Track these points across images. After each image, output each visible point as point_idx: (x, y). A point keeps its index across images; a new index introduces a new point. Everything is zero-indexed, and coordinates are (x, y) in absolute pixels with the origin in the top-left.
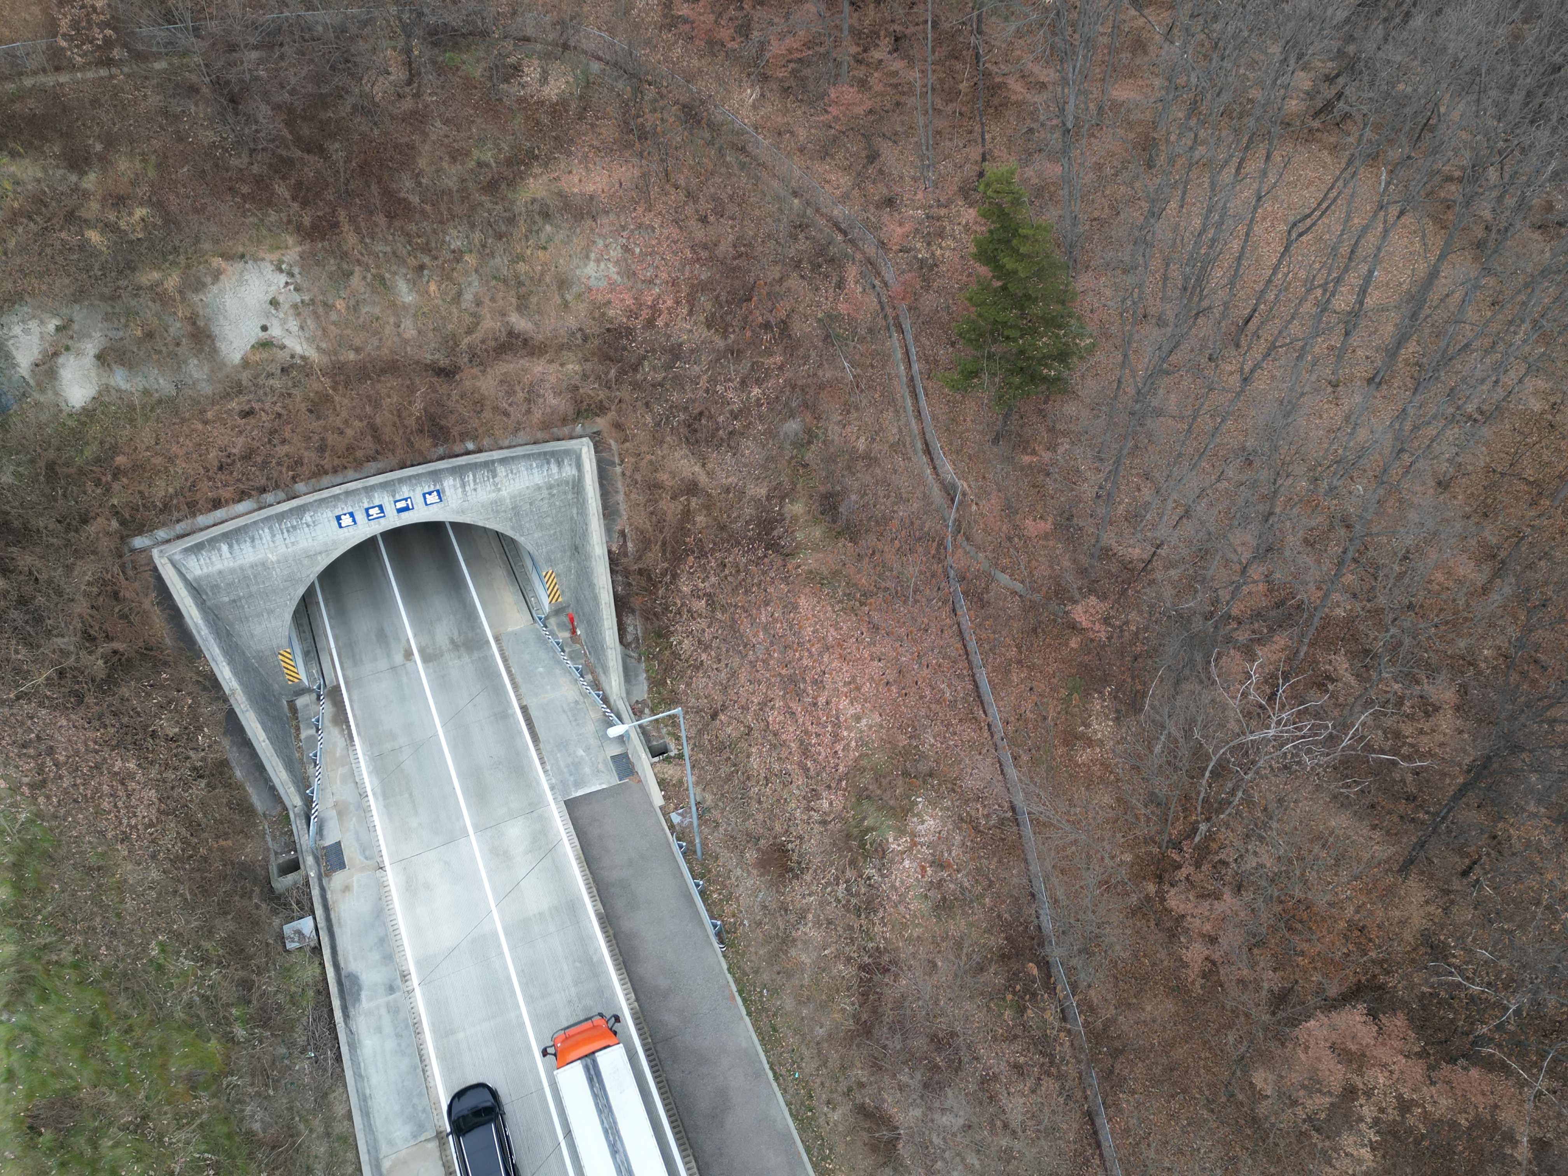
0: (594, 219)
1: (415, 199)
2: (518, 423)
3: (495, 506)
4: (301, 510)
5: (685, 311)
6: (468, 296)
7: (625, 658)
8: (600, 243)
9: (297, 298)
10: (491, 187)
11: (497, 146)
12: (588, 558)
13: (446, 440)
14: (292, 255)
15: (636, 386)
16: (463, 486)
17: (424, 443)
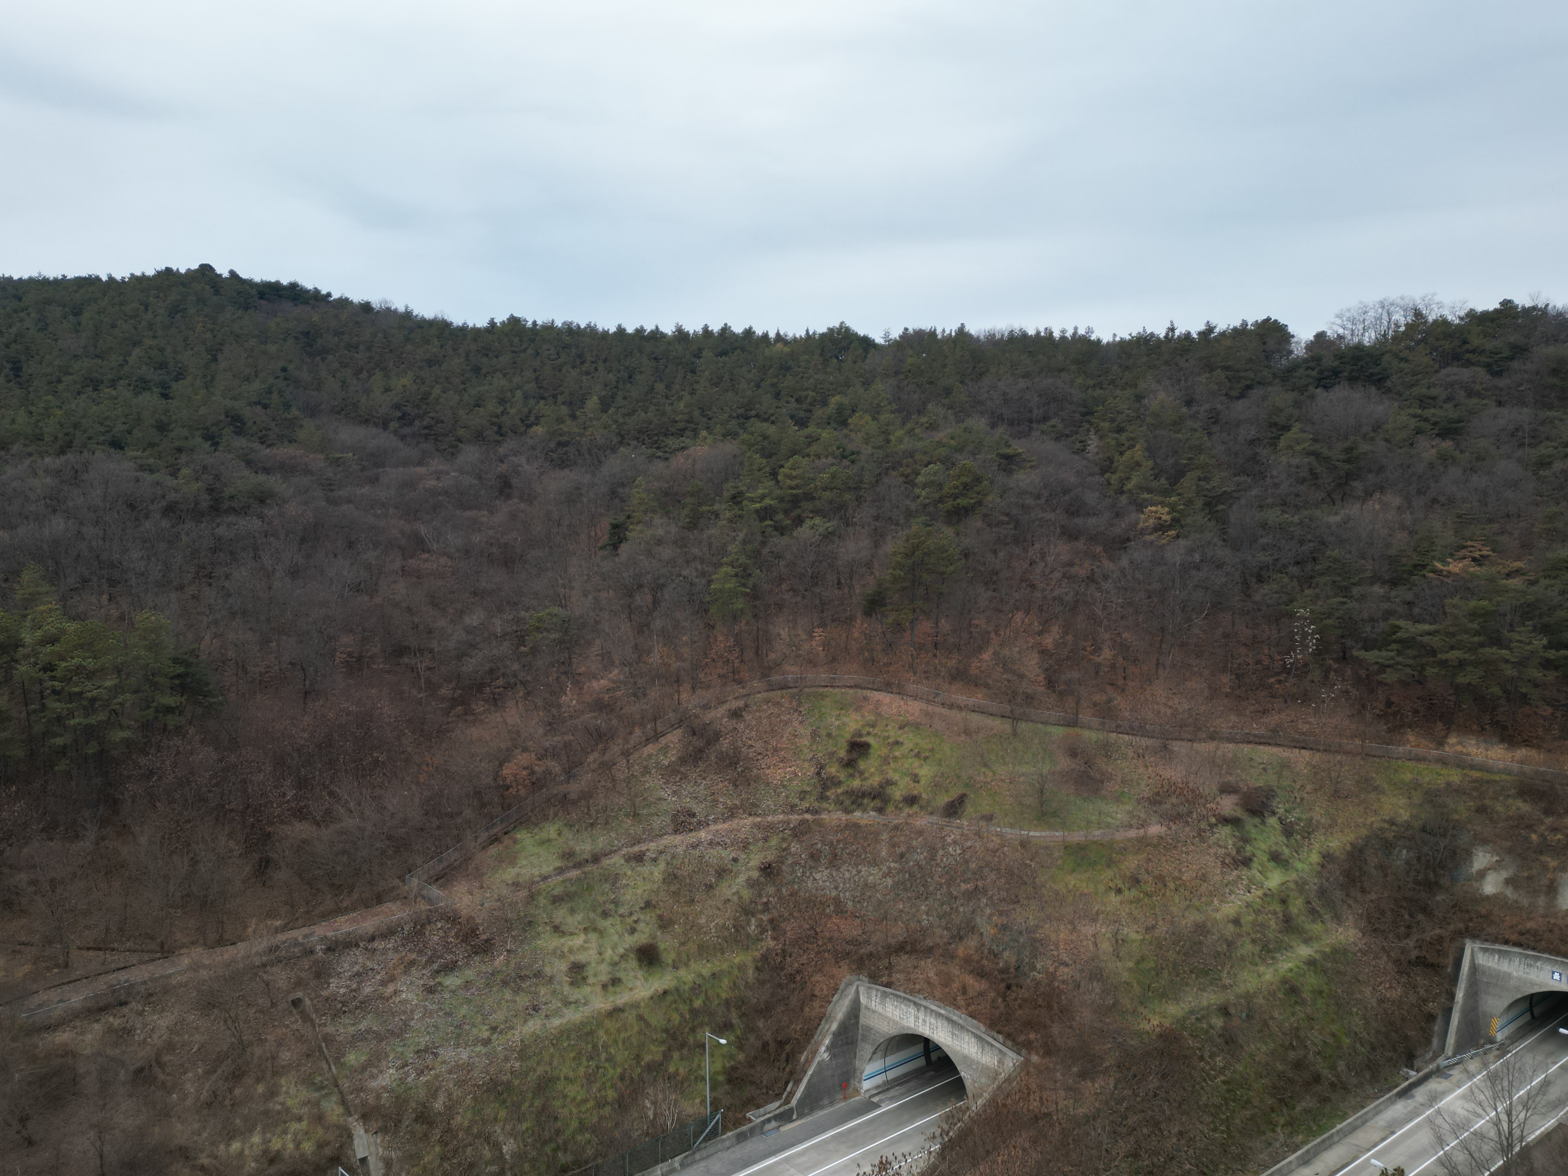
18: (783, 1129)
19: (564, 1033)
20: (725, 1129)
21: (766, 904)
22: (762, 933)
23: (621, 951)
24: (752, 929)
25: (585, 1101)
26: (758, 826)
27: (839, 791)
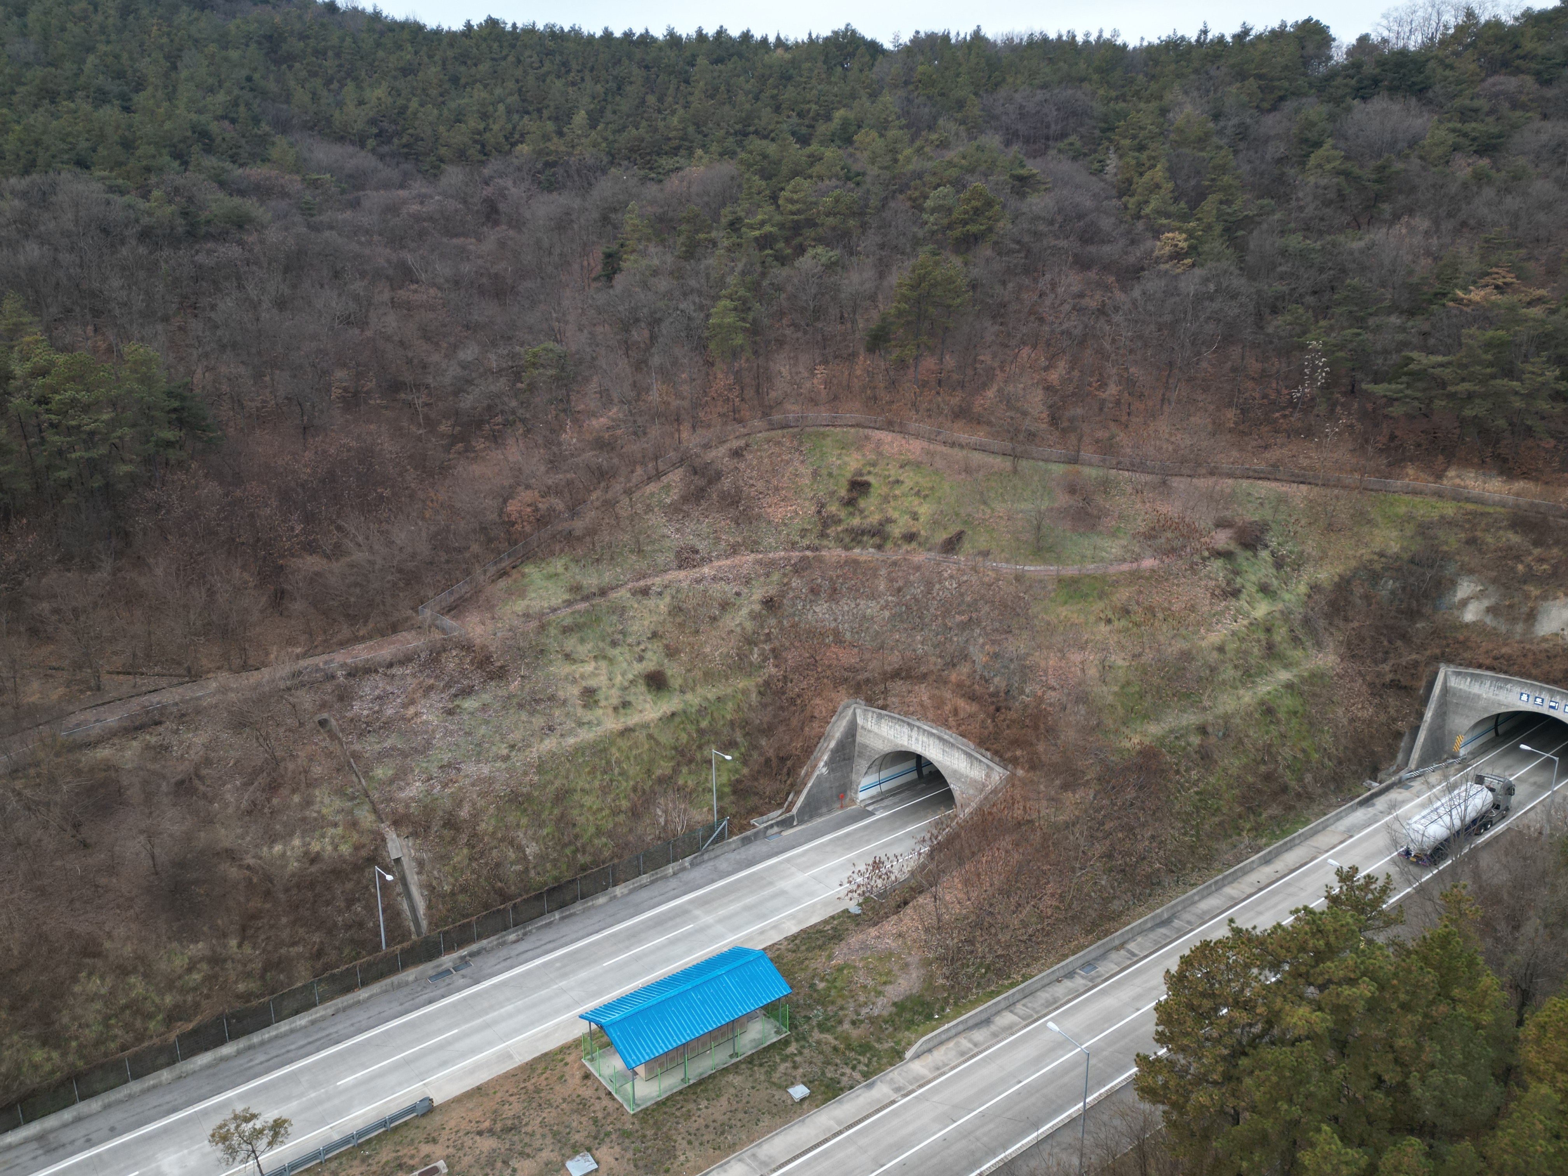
18: (784, 834)
19: (579, 750)
20: (731, 834)
21: (768, 634)
22: (764, 661)
23: (630, 677)
24: (755, 657)
25: (601, 810)
26: (759, 562)
27: (839, 529)
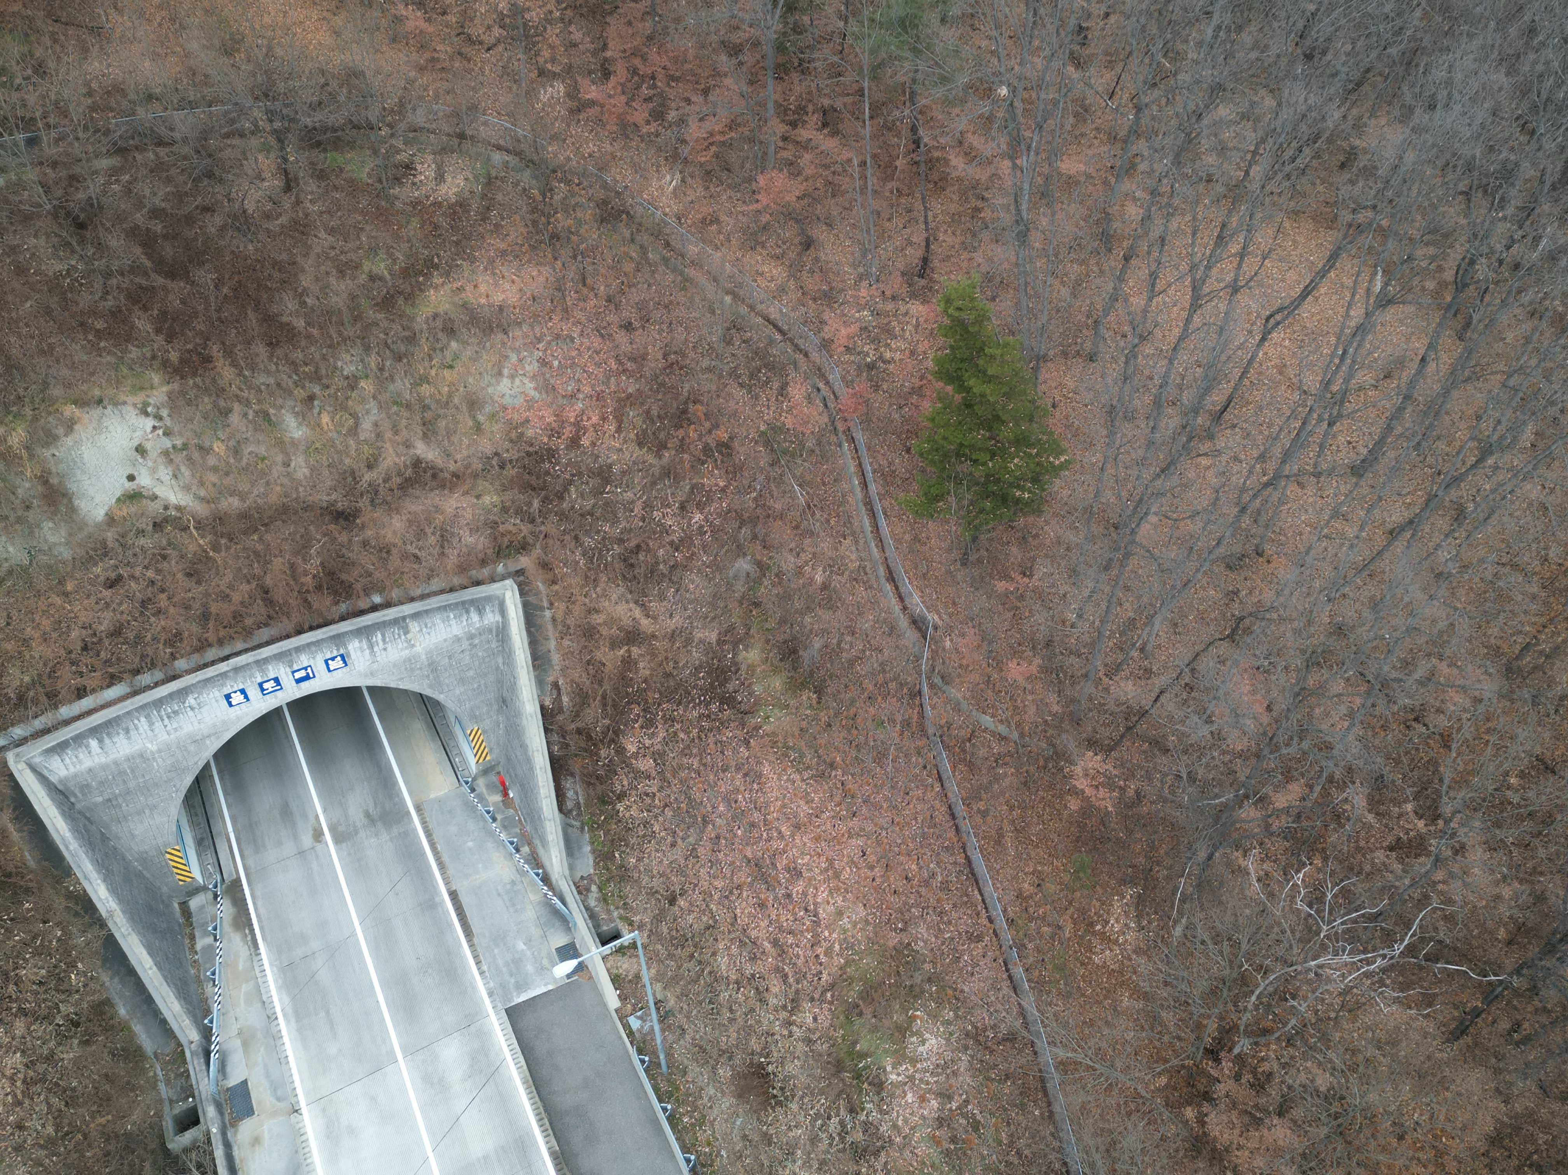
0: (505, 332)
1: (300, 323)
2: (432, 570)
3: (409, 664)
4: (183, 692)
5: (613, 428)
6: (366, 425)
7: (566, 828)
8: (514, 358)
9: (167, 443)
10: (387, 303)
11: (391, 255)
12: (518, 714)
13: (349, 596)
14: (159, 395)
15: (563, 516)
16: (371, 647)
17: (322, 603)
